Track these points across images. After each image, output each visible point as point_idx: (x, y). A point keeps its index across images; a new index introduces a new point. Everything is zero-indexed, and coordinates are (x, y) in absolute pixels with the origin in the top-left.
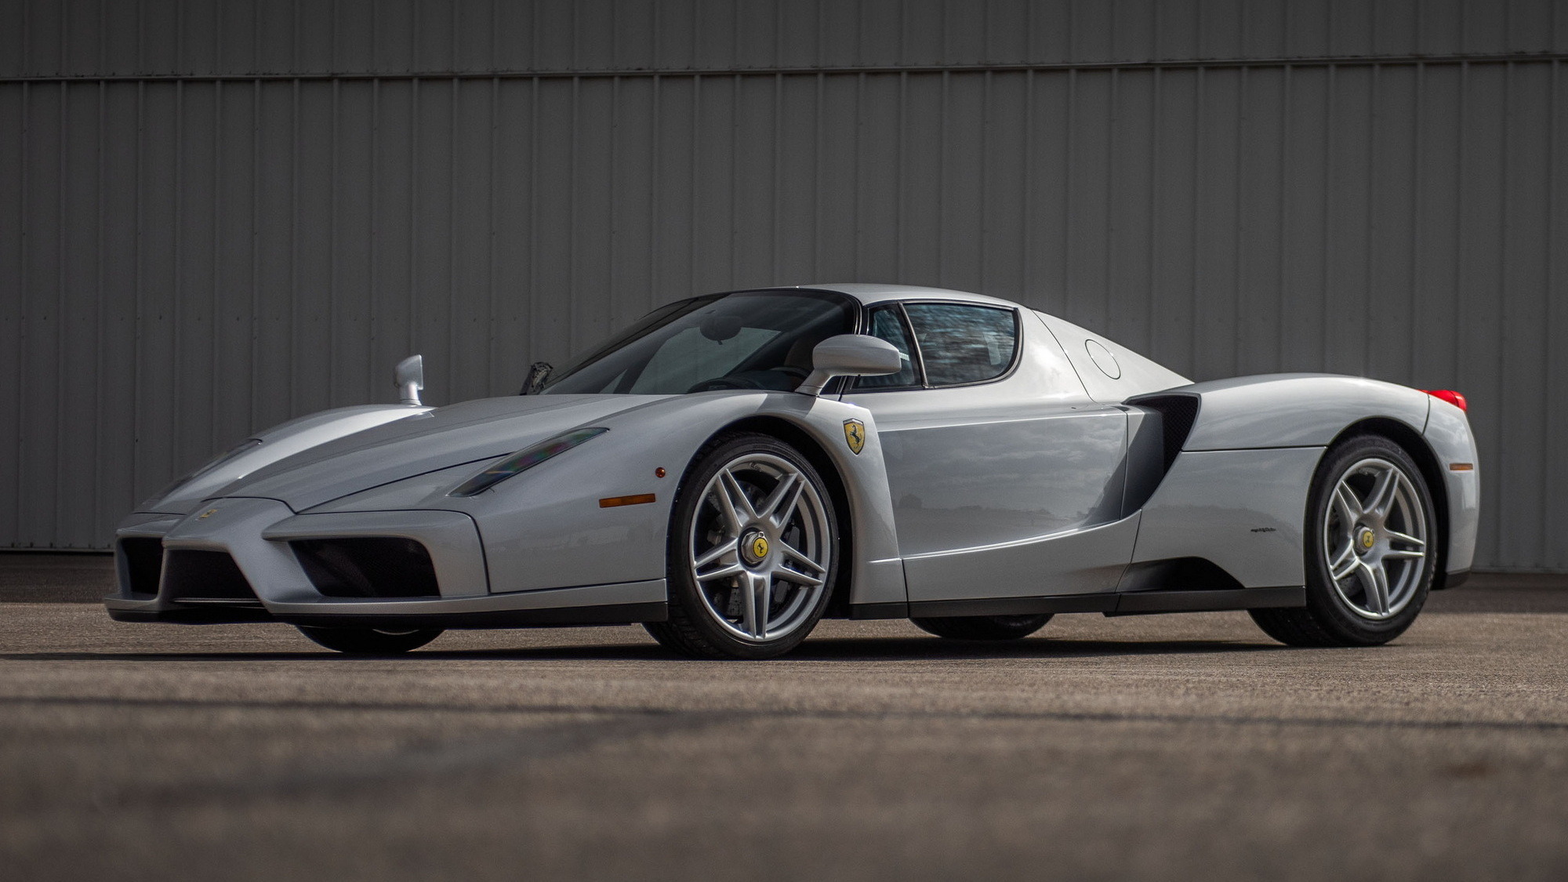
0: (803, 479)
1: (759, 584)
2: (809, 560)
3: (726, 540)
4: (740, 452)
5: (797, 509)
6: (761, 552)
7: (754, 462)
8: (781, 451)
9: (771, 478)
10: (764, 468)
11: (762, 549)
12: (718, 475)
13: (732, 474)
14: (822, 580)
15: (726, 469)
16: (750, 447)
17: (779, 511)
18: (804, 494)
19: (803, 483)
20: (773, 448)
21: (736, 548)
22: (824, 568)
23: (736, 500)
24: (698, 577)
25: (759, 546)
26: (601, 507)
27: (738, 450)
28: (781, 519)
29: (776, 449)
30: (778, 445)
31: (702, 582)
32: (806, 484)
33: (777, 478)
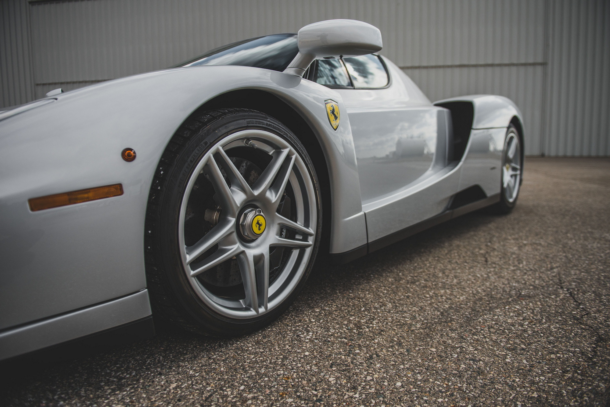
0: (293, 154)
1: (258, 259)
2: (299, 225)
3: (223, 222)
4: (232, 128)
5: (289, 183)
6: (259, 229)
7: (248, 138)
8: (274, 127)
9: (266, 153)
10: (258, 145)
11: (260, 225)
12: (210, 153)
13: (225, 151)
14: (311, 241)
15: (218, 146)
16: (243, 122)
17: (274, 185)
18: (295, 169)
19: (294, 157)
20: (267, 124)
21: (234, 230)
22: (311, 230)
23: (231, 180)
24: (192, 273)
25: (258, 223)
26: (32, 209)
27: (231, 127)
28: (276, 193)
29: (270, 125)
30: (270, 121)
31: (198, 276)
32: (296, 159)
33: (270, 154)
